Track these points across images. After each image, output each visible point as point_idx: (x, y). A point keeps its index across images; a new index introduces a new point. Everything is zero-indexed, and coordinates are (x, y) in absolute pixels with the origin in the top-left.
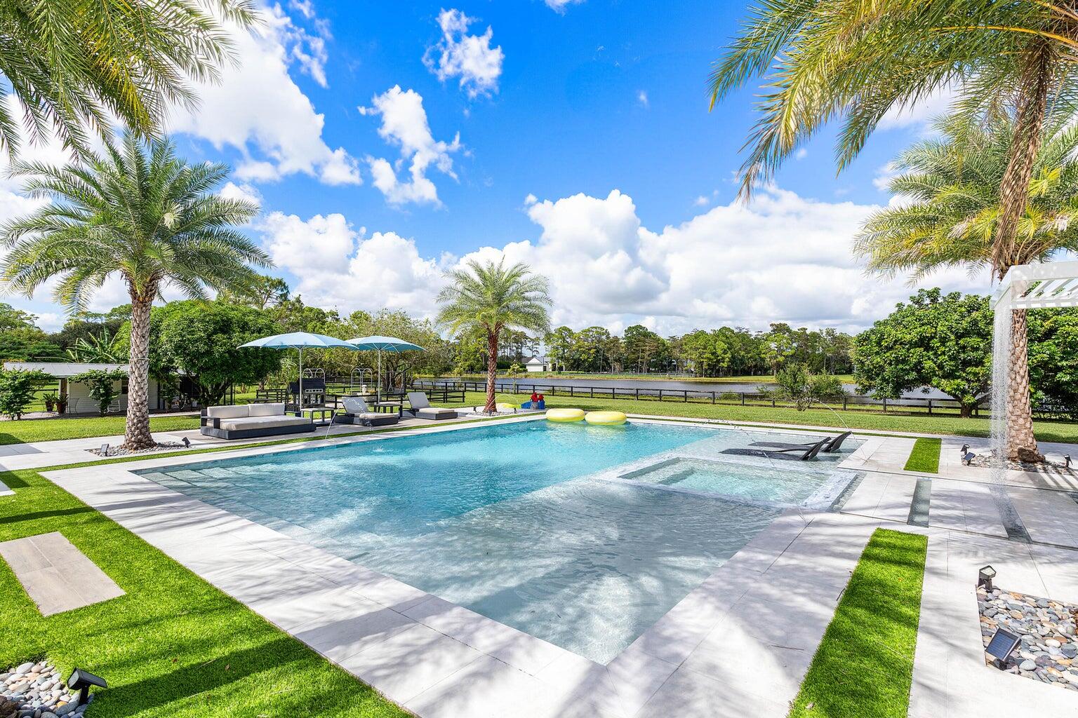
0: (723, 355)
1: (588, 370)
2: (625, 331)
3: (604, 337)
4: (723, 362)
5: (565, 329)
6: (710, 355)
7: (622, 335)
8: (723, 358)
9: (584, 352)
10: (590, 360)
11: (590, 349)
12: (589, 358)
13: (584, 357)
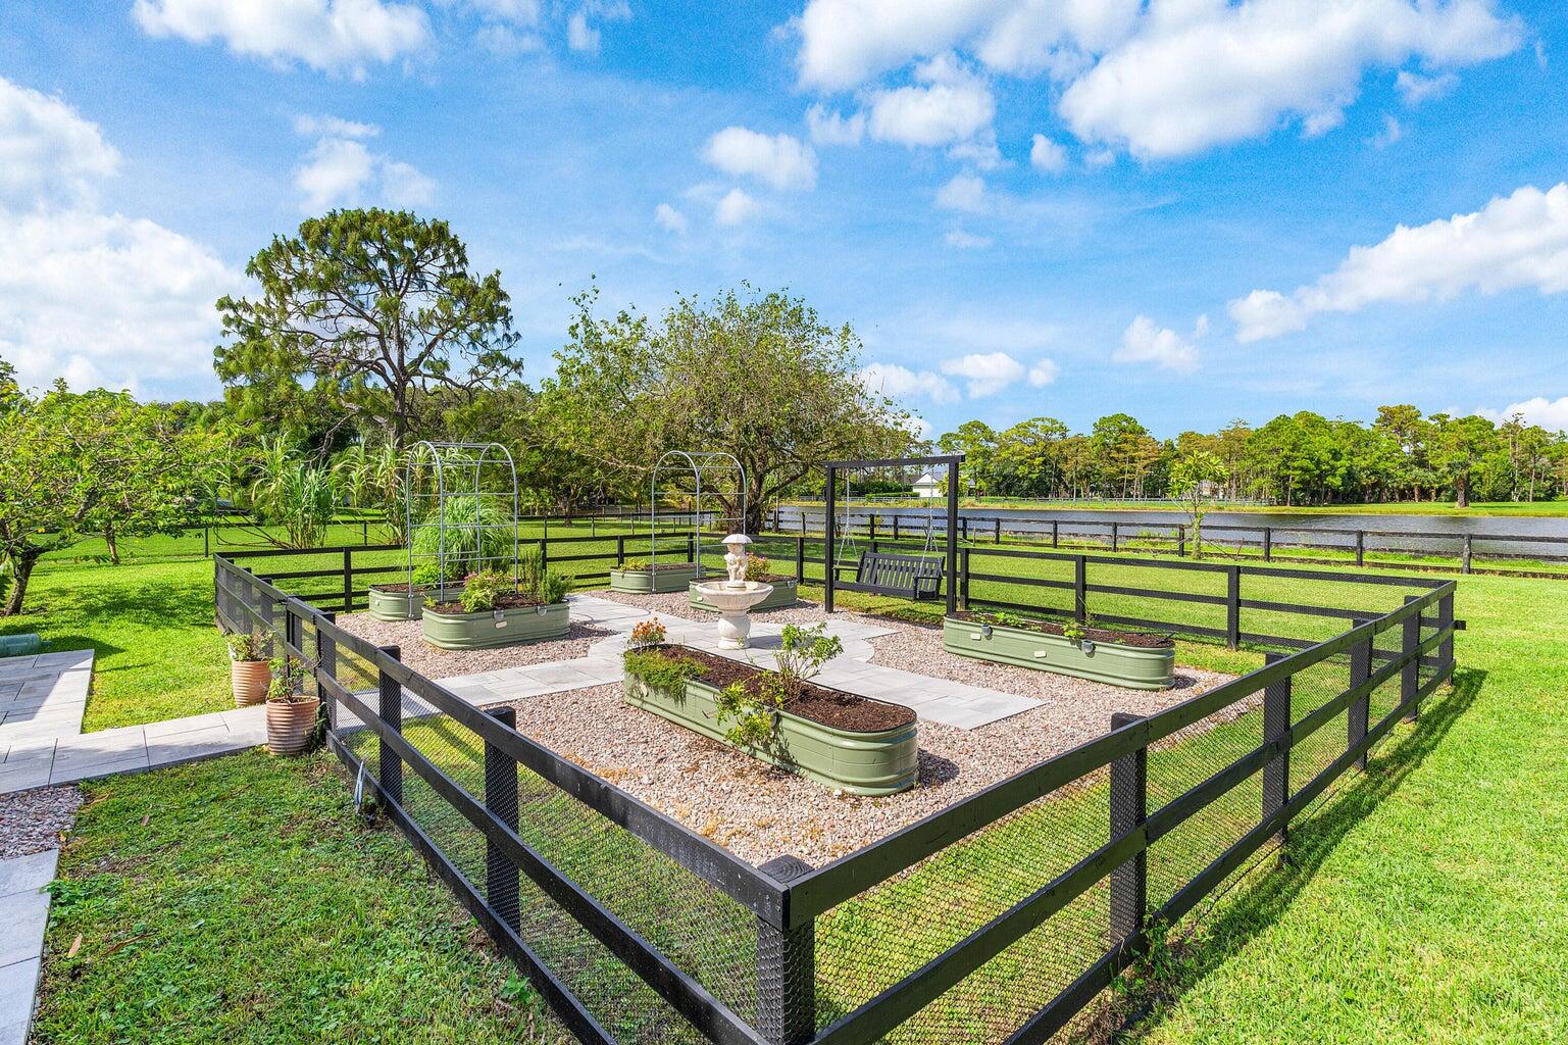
0: (1332, 462)
1: (1026, 495)
2: (1095, 424)
3: (1056, 436)
4: (1334, 475)
5: (977, 425)
6: (1306, 463)
7: (1088, 432)
8: (1333, 468)
9: (1022, 463)
10: (1034, 476)
11: (1032, 458)
12: (1030, 473)
13: (1022, 470)
